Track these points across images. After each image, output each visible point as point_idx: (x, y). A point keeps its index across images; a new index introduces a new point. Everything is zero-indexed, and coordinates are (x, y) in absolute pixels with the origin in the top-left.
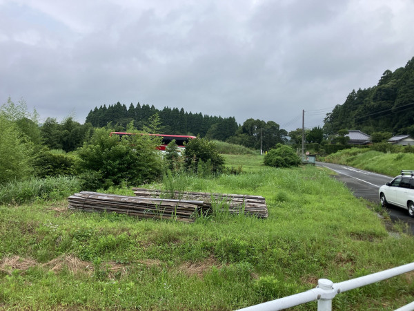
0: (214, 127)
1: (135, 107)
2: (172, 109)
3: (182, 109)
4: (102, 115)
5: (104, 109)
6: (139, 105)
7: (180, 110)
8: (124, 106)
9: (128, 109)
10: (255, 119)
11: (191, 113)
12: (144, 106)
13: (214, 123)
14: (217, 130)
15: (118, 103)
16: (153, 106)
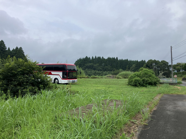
0: (134, 66)
1: (94, 58)
2: (112, 58)
3: (117, 58)
4: (80, 62)
5: (80, 60)
6: (96, 57)
7: (116, 58)
8: (89, 58)
9: (91, 59)
10: (153, 60)
11: (122, 59)
12: (98, 57)
13: (134, 63)
14: (136, 67)
15: (87, 57)
16: (103, 57)
